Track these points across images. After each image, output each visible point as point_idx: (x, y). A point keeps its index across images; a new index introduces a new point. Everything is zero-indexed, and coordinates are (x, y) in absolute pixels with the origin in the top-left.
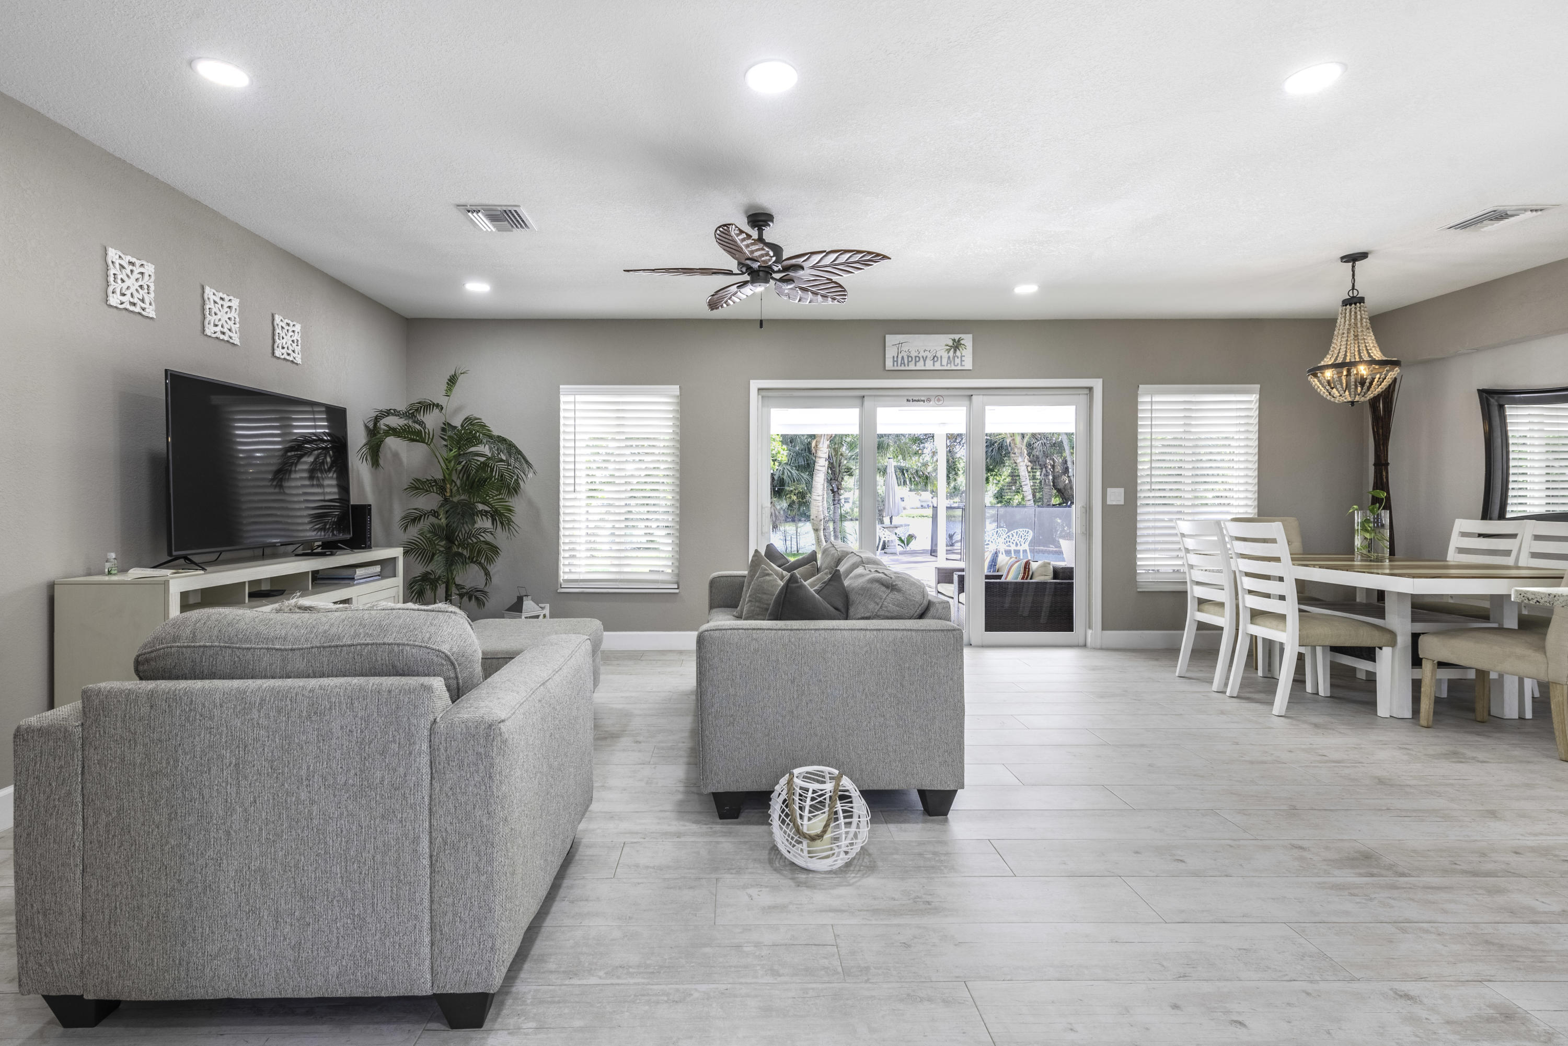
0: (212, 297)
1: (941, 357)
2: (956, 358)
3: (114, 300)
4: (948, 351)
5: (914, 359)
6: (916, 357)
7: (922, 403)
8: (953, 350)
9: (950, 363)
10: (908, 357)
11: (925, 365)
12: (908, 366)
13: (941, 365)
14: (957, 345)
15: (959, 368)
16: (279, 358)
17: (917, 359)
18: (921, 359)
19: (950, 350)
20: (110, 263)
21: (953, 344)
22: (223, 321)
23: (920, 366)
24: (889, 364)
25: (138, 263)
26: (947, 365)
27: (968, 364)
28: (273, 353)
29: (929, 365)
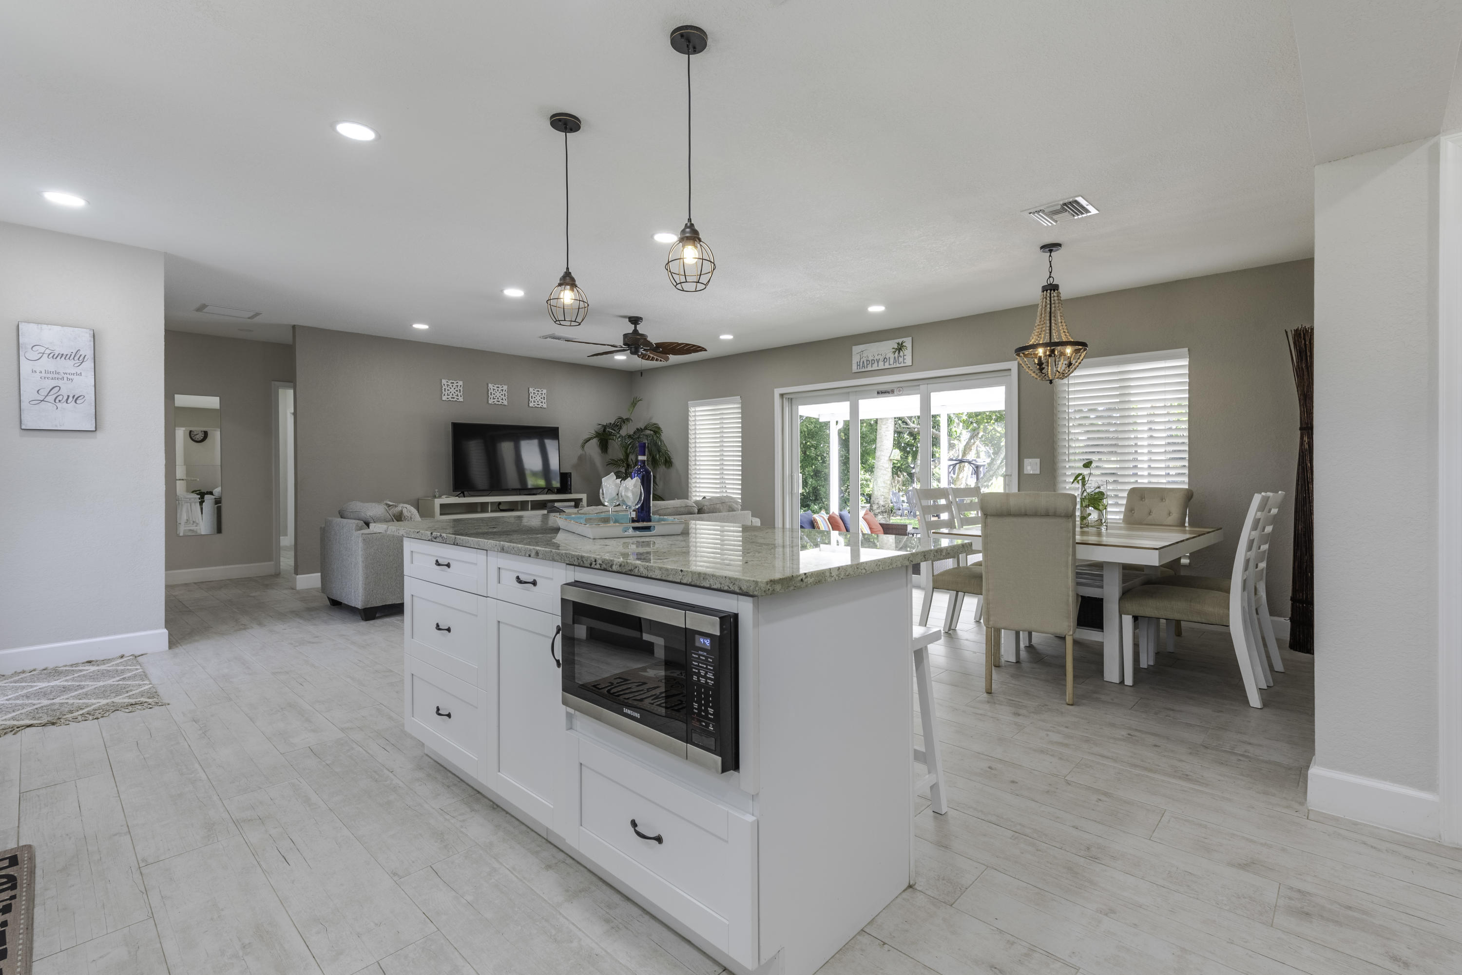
0: (492, 388)
1: (889, 358)
2: (900, 357)
3: (444, 398)
4: (894, 352)
5: (871, 362)
6: (872, 360)
7: (888, 394)
8: (897, 351)
9: (896, 362)
10: (867, 361)
11: (878, 366)
12: (867, 367)
13: (890, 365)
14: (900, 348)
15: (902, 365)
16: (532, 407)
17: (873, 361)
18: (876, 361)
19: (896, 351)
20: (443, 385)
21: (898, 347)
22: (498, 396)
23: (875, 367)
24: (854, 368)
25: (455, 382)
26: (893, 364)
27: (909, 362)
28: (529, 405)
29: (881, 366)
